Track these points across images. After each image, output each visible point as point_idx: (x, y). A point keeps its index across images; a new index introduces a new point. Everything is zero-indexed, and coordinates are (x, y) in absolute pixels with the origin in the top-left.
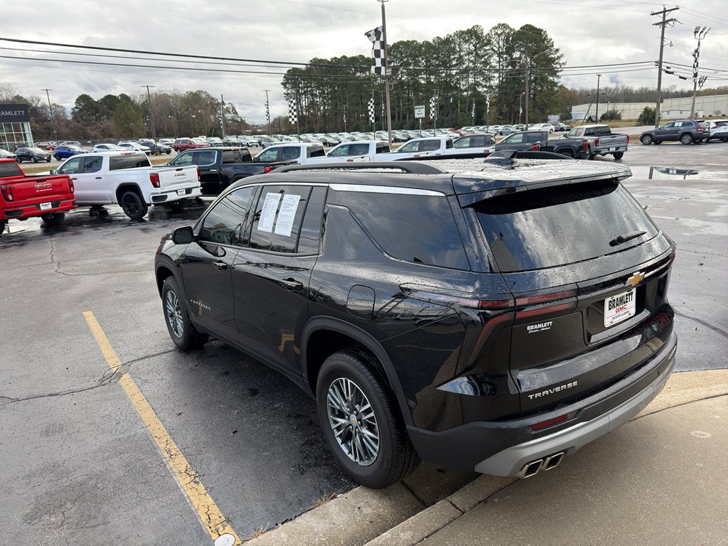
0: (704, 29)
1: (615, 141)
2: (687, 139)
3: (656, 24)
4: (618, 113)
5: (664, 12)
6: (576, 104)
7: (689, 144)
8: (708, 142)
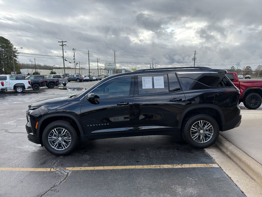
0: (75, 49)
1: (64, 80)
2: (78, 80)
3: (60, 45)
4: (39, 73)
5: (62, 42)
6: (22, 69)
7: (79, 82)
8: (83, 81)
